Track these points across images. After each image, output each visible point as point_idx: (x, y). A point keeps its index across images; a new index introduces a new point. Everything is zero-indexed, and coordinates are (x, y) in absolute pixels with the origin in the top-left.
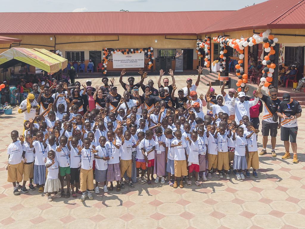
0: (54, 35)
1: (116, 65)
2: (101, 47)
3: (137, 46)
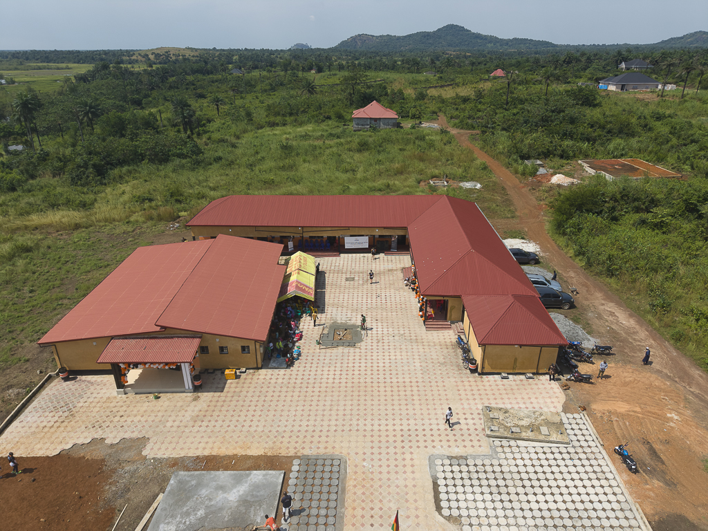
0: (302, 227)
1: (347, 246)
2: (337, 234)
3: (363, 234)
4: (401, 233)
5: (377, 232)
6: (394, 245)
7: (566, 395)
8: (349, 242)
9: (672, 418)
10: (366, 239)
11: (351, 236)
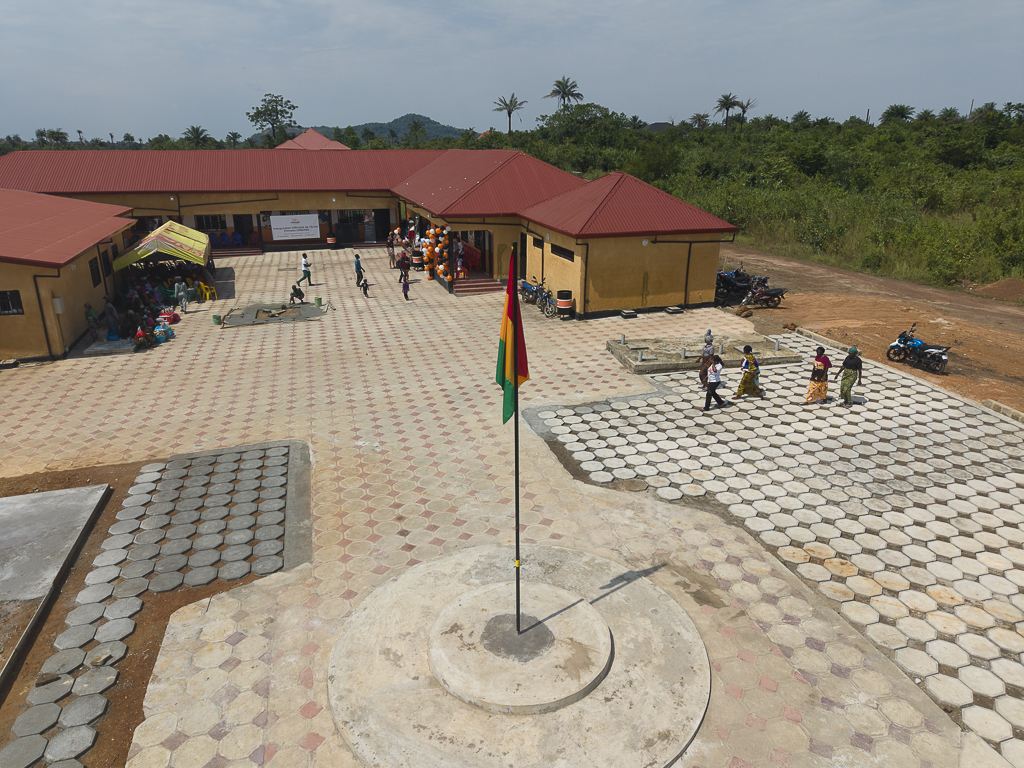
0: (177, 194)
1: (277, 236)
2: (252, 210)
3: (307, 207)
4: (380, 204)
5: (334, 204)
6: (369, 231)
7: (753, 322)
8: (281, 227)
9: (940, 323)
10: (314, 219)
11: (283, 213)
